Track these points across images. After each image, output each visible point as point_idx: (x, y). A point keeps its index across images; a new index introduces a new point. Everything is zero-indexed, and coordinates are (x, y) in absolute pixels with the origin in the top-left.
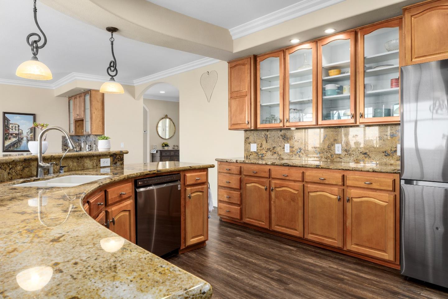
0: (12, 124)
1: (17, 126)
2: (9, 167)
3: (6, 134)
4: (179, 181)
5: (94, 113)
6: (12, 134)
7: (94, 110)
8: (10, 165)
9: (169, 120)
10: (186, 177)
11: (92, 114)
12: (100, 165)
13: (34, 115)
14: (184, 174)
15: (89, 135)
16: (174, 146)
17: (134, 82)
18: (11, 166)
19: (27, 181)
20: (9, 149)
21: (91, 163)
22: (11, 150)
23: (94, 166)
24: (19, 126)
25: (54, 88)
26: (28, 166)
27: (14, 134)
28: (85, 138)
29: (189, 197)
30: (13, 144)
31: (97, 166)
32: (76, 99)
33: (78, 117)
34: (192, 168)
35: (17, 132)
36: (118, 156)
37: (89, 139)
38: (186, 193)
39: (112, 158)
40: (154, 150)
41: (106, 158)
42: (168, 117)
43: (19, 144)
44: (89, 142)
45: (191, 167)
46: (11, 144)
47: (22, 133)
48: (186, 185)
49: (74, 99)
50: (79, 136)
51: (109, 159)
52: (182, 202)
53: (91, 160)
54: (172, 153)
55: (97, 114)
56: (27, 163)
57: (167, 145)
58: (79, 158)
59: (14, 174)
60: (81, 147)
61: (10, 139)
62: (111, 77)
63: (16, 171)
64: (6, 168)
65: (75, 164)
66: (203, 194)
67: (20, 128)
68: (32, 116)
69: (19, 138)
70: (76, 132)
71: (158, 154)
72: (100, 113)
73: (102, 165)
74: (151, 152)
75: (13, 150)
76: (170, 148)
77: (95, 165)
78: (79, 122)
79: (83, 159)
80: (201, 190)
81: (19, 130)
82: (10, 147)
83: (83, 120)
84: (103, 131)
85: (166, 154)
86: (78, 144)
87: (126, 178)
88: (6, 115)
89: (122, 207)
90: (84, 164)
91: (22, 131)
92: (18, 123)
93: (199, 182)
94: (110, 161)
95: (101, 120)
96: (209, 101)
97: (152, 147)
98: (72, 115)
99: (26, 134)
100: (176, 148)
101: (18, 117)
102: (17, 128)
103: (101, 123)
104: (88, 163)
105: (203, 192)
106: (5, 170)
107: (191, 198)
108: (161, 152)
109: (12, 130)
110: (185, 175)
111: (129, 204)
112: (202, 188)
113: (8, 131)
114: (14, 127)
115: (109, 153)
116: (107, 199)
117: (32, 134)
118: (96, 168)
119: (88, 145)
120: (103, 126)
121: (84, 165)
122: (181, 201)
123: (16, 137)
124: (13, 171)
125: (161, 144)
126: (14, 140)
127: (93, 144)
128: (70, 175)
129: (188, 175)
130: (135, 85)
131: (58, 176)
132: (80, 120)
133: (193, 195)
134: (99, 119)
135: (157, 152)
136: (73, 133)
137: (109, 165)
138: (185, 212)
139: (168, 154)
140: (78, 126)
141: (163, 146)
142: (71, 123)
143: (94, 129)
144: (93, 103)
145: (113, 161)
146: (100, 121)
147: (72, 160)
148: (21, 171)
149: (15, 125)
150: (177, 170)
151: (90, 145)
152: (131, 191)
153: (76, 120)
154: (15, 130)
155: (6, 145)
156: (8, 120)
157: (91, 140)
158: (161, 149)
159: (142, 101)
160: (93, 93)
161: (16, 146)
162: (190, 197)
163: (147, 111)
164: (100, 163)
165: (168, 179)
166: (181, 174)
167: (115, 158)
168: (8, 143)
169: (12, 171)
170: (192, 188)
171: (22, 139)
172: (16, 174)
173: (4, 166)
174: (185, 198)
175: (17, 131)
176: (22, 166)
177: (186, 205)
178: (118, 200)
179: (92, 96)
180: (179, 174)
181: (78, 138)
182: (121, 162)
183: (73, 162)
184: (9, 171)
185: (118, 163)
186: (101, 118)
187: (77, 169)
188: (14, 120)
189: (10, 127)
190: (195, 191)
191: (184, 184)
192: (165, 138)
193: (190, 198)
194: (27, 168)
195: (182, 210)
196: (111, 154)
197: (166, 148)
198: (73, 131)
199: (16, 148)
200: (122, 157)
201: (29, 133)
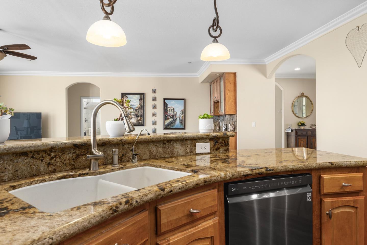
0: (169, 107)
1: (173, 109)
2: (50, 155)
3: (165, 115)
4: (309, 185)
5: (227, 94)
6: (169, 116)
7: (227, 92)
8: (52, 152)
9: (306, 98)
10: (322, 179)
11: (225, 95)
12: (196, 152)
13: (184, 100)
14: (317, 174)
15: (225, 115)
16: (312, 125)
17: (265, 61)
18: (53, 154)
19: (68, 176)
20: (168, 127)
21: (183, 149)
22: (169, 128)
23: (187, 153)
24: (174, 109)
25: (199, 76)
26: (86, 153)
27: (171, 115)
28: (222, 118)
29: (327, 214)
30: (171, 124)
31: (191, 152)
32: (214, 83)
33: (216, 100)
34: (332, 166)
35: (173, 114)
36: (221, 140)
37: (225, 119)
38: (323, 209)
39: (212, 142)
40: (289, 129)
41: (204, 142)
42: (304, 95)
43: (174, 123)
44: (225, 122)
45: (332, 164)
46: (169, 123)
47: (176, 114)
48: (322, 194)
49: (213, 83)
50: (218, 116)
51: (209, 143)
52: (315, 221)
53: (182, 145)
54: (309, 133)
55: (230, 94)
56: (84, 149)
57: (303, 124)
58: (166, 142)
59: (59, 164)
60: (220, 126)
61: (168, 119)
62: (213, 39)
63: (64, 160)
64: (43, 157)
65: (160, 150)
66: (356, 212)
67: (175, 110)
68: (183, 101)
69: (174, 118)
70: (215, 112)
71: (294, 134)
72: (233, 93)
73: (198, 151)
74: (286, 131)
75: (170, 128)
76: (307, 127)
77: (189, 151)
78: (217, 104)
79: (171, 143)
80: (352, 205)
81: (174, 112)
82: (168, 126)
83: (218, 102)
84: (235, 111)
85: (302, 133)
86: (217, 123)
87: (201, 185)
88: (166, 101)
89: (193, 234)
90: (173, 149)
91: (176, 112)
92: (173, 107)
93: (347, 190)
94: (210, 146)
95: (234, 101)
96: (360, 66)
97: (287, 126)
98: (212, 97)
99: (179, 115)
100: (314, 127)
101: (173, 102)
102: (173, 111)
103: (233, 103)
104: (179, 148)
105: (356, 208)
106: (42, 160)
107: (332, 218)
108: (296, 131)
109: (170, 112)
110: (320, 178)
111: (210, 226)
112: (355, 201)
113: (167, 113)
114: (171, 110)
115: (208, 135)
116: (158, 223)
117: (183, 115)
118: (190, 155)
119: (224, 124)
120: (235, 106)
121: (173, 152)
122: (313, 219)
123: (172, 117)
124: (58, 160)
125: (297, 123)
126: (171, 120)
127: (228, 123)
128: (144, 165)
129: (326, 177)
130: (266, 63)
131: (122, 168)
132: (217, 102)
133: (336, 211)
134: (232, 100)
135: (292, 131)
136: (213, 113)
137: (209, 151)
138: (321, 238)
139: (304, 133)
140: (217, 107)
141: (299, 126)
142: (211, 105)
143: (227, 109)
144: (226, 85)
145: (215, 146)
146: (232, 102)
147: (155, 144)
148: (73, 159)
149: (171, 108)
150: (305, 168)
151: (226, 124)
152: (215, 203)
153: (215, 102)
154: (172, 112)
155: (165, 124)
156: (167, 105)
157: (227, 119)
158: (296, 128)
159: (273, 79)
160: (226, 75)
161: (172, 125)
162: (330, 216)
163: (281, 90)
164: (195, 149)
165: (288, 183)
166: (313, 174)
167: (217, 142)
168: (167, 122)
169: (55, 160)
170: (335, 199)
171: (176, 119)
172: (63, 165)
173: (39, 154)
174: (320, 216)
175: (173, 112)
176: (74, 153)
177: (323, 227)
178: (184, 222)
179: (226, 78)
180: (309, 174)
181: (217, 118)
182: (226, 148)
183: (158, 147)
184: (49, 161)
185: (221, 149)
186: (234, 98)
187: (163, 156)
188: (171, 104)
189: (168, 110)
190: (340, 204)
191: (319, 191)
192: (301, 117)
193: (330, 218)
194: (84, 156)
195: (316, 234)
196: (210, 137)
197: (302, 127)
198: (213, 111)
199: (173, 126)
200: (226, 141)
201: (181, 114)
